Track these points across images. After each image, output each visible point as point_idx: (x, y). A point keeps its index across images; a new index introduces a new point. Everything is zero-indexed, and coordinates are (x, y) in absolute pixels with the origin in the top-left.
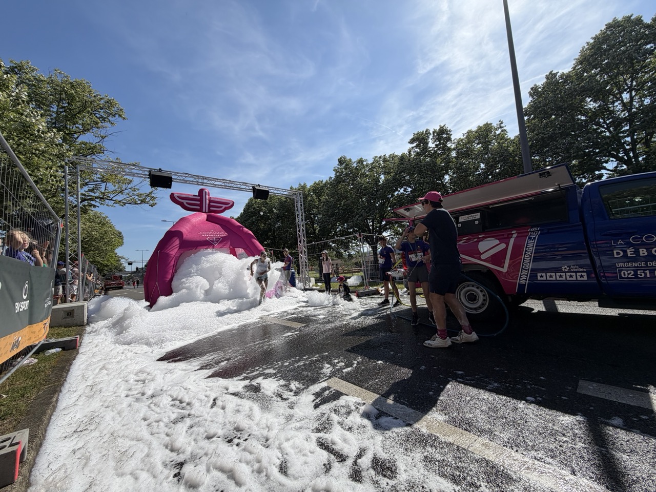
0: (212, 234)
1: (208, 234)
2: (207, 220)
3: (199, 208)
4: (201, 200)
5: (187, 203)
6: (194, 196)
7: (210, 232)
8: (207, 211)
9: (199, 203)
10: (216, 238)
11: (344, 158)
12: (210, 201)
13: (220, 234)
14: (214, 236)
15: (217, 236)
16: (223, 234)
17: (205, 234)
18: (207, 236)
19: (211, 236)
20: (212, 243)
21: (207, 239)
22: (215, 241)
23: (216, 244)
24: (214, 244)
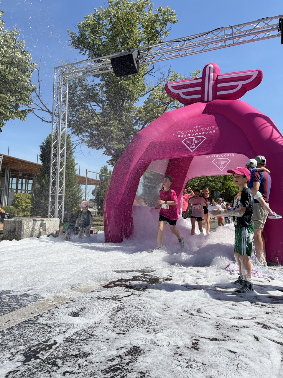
0: (193, 133)
1: (188, 133)
3: (199, 96)
4: (202, 84)
5: (184, 93)
6: (195, 79)
7: (192, 129)
8: (210, 99)
9: (199, 88)
10: (196, 139)
12: (217, 81)
13: (206, 131)
14: (195, 136)
15: (200, 135)
16: (211, 130)
17: (182, 134)
18: (185, 136)
19: (191, 136)
20: (188, 147)
21: (182, 142)
22: (193, 144)
23: (192, 149)
24: (191, 149)
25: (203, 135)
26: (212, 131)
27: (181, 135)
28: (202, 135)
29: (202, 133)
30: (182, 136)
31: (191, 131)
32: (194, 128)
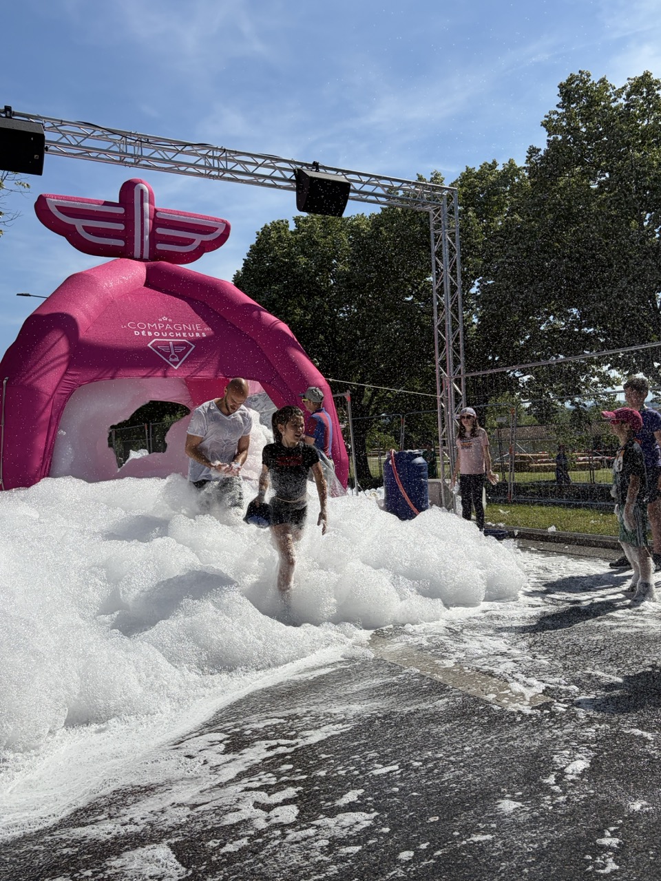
0: (163, 330)
1: (152, 330)
2: (148, 284)
7: (157, 322)
10: (175, 344)
11: (581, 81)
13: (187, 331)
14: (168, 337)
15: (178, 338)
16: (196, 331)
17: (142, 330)
18: (150, 334)
19: (161, 337)
20: (167, 361)
21: (149, 345)
22: (173, 354)
23: (175, 363)
24: (171, 362)
25: (184, 338)
26: (201, 334)
27: (140, 331)
28: (182, 338)
29: (182, 335)
30: (143, 333)
31: (158, 326)
32: (160, 320)
